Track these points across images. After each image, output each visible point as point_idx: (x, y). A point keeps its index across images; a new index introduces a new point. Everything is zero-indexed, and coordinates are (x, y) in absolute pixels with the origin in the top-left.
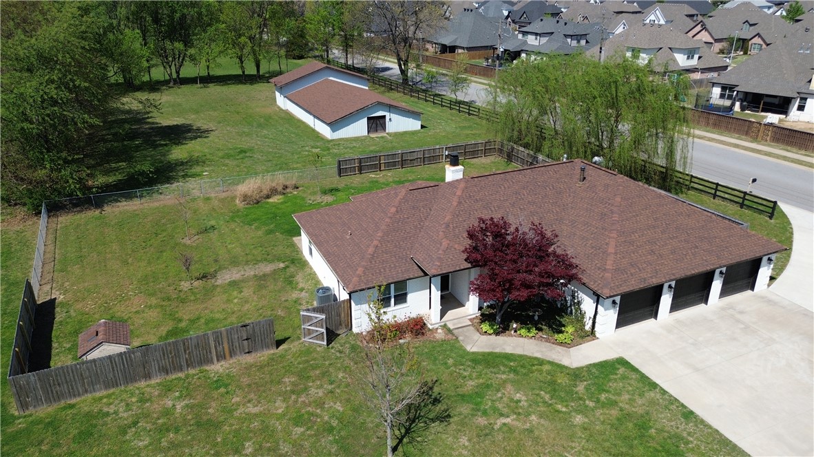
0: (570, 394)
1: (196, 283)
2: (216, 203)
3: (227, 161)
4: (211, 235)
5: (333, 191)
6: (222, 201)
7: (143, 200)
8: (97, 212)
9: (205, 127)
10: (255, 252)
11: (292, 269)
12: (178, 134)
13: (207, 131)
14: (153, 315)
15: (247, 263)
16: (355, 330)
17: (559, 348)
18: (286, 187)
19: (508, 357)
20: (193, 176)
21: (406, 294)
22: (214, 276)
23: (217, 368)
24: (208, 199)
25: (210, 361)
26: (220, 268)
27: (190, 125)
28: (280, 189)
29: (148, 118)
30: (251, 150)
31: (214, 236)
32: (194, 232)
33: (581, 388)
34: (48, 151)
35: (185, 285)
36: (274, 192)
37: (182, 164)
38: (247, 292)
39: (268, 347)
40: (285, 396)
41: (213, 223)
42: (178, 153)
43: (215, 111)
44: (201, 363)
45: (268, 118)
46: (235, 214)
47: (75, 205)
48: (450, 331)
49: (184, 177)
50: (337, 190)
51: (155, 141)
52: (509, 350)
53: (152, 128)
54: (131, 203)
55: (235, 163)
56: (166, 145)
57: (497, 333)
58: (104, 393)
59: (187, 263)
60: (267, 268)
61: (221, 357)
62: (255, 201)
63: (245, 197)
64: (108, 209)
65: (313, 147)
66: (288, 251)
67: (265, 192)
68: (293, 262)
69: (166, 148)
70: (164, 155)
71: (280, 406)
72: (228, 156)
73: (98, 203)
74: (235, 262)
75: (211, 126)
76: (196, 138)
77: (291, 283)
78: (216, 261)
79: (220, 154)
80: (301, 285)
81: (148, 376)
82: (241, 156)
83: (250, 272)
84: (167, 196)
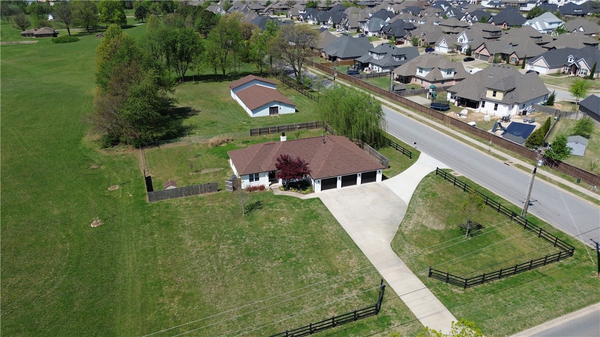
0: (298, 205)
1: (194, 173)
2: (201, 146)
3: (206, 127)
4: (199, 158)
5: (247, 142)
6: (203, 145)
7: (174, 144)
8: (158, 148)
9: (197, 109)
10: (214, 164)
11: (226, 170)
12: (185, 112)
13: (198, 111)
14: (181, 182)
15: (211, 167)
16: (242, 188)
17: (302, 195)
18: (228, 140)
19: (285, 196)
20: (192, 134)
21: (259, 178)
22: (200, 171)
23: (201, 195)
24: (198, 144)
25: (199, 194)
26: (202, 169)
27: (190, 108)
28: (226, 141)
29: (170, 103)
30: (216, 122)
31: (200, 158)
32: (193, 156)
33: (302, 204)
34: (143, 125)
35: (191, 174)
36: (223, 142)
37: (188, 128)
38: (211, 176)
39: (215, 191)
40: (219, 202)
41: (200, 153)
42: (186, 123)
43: (202, 99)
44: (196, 194)
45: (226, 104)
46: (208, 151)
47: (149, 145)
48: (272, 189)
49: (189, 134)
50: (249, 142)
51: (176, 116)
52: (287, 195)
53: (173, 109)
54: (169, 144)
55: (209, 128)
56: (180, 118)
57: (285, 190)
58: (170, 199)
59: (192, 167)
60: (218, 170)
61: (202, 193)
62: (216, 146)
63: (212, 144)
64: (161, 147)
65: (243, 121)
66: (226, 164)
67: (220, 142)
68: (227, 168)
69: (181, 120)
70: (180, 124)
71: (217, 204)
72: (206, 125)
73: (158, 145)
74: (207, 167)
75: (200, 108)
76: (193, 115)
77: (225, 174)
78: (201, 167)
79: (204, 124)
80: (228, 175)
81: (181, 196)
82: (212, 125)
83: (212, 170)
84: (183, 142)
